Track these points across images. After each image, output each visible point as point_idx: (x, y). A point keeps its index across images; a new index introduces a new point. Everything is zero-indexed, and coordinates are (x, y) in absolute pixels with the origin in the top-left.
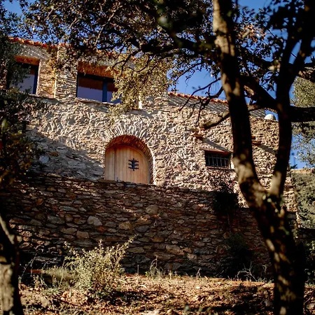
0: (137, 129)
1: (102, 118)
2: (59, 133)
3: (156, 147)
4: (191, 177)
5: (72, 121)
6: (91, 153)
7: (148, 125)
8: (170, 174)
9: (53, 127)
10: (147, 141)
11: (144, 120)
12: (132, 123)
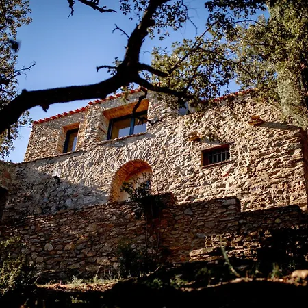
0: (140, 152)
1: (113, 153)
2: (81, 177)
3: (155, 163)
4: (184, 182)
5: (91, 164)
6: (101, 186)
7: (150, 145)
8: (164, 186)
9: (78, 173)
10: (148, 160)
11: (147, 141)
12: (137, 147)
